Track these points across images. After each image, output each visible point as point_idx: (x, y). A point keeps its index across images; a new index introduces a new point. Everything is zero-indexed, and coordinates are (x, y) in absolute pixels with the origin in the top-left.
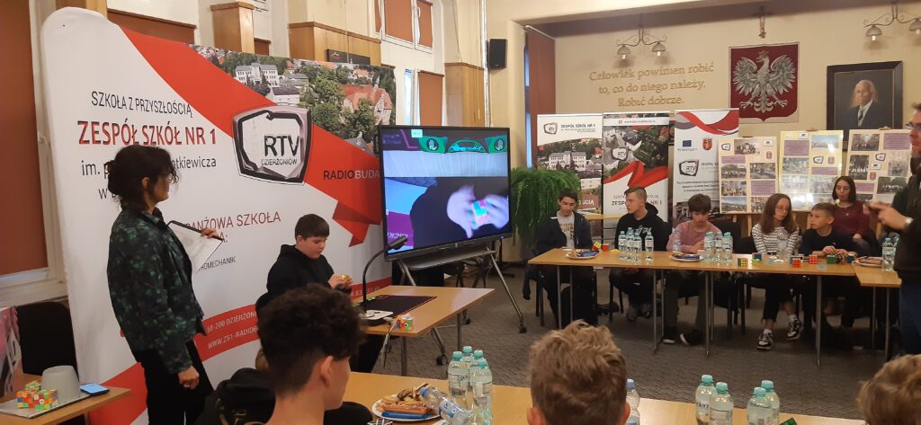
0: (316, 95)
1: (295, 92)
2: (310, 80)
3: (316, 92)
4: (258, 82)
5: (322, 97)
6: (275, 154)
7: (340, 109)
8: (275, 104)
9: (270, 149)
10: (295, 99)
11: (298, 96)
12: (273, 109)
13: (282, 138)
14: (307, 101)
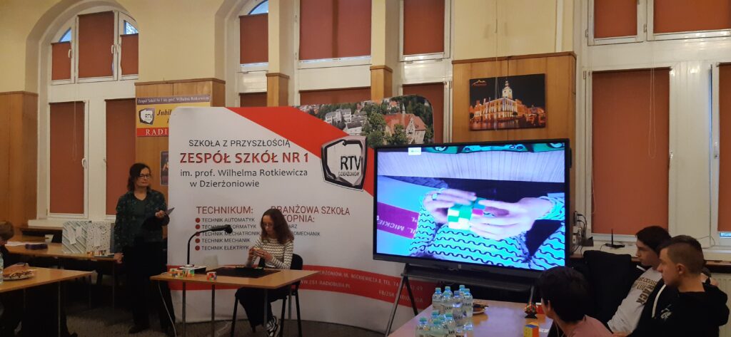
0: (370, 126)
1: (359, 125)
2: (368, 115)
3: (371, 123)
4: (339, 122)
5: (373, 126)
6: (347, 168)
7: (383, 134)
8: (348, 135)
9: (344, 166)
10: (359, 130)
11: (360, 128)
12: (347, 139)
13: (351, 158)
14: (366, 131)
